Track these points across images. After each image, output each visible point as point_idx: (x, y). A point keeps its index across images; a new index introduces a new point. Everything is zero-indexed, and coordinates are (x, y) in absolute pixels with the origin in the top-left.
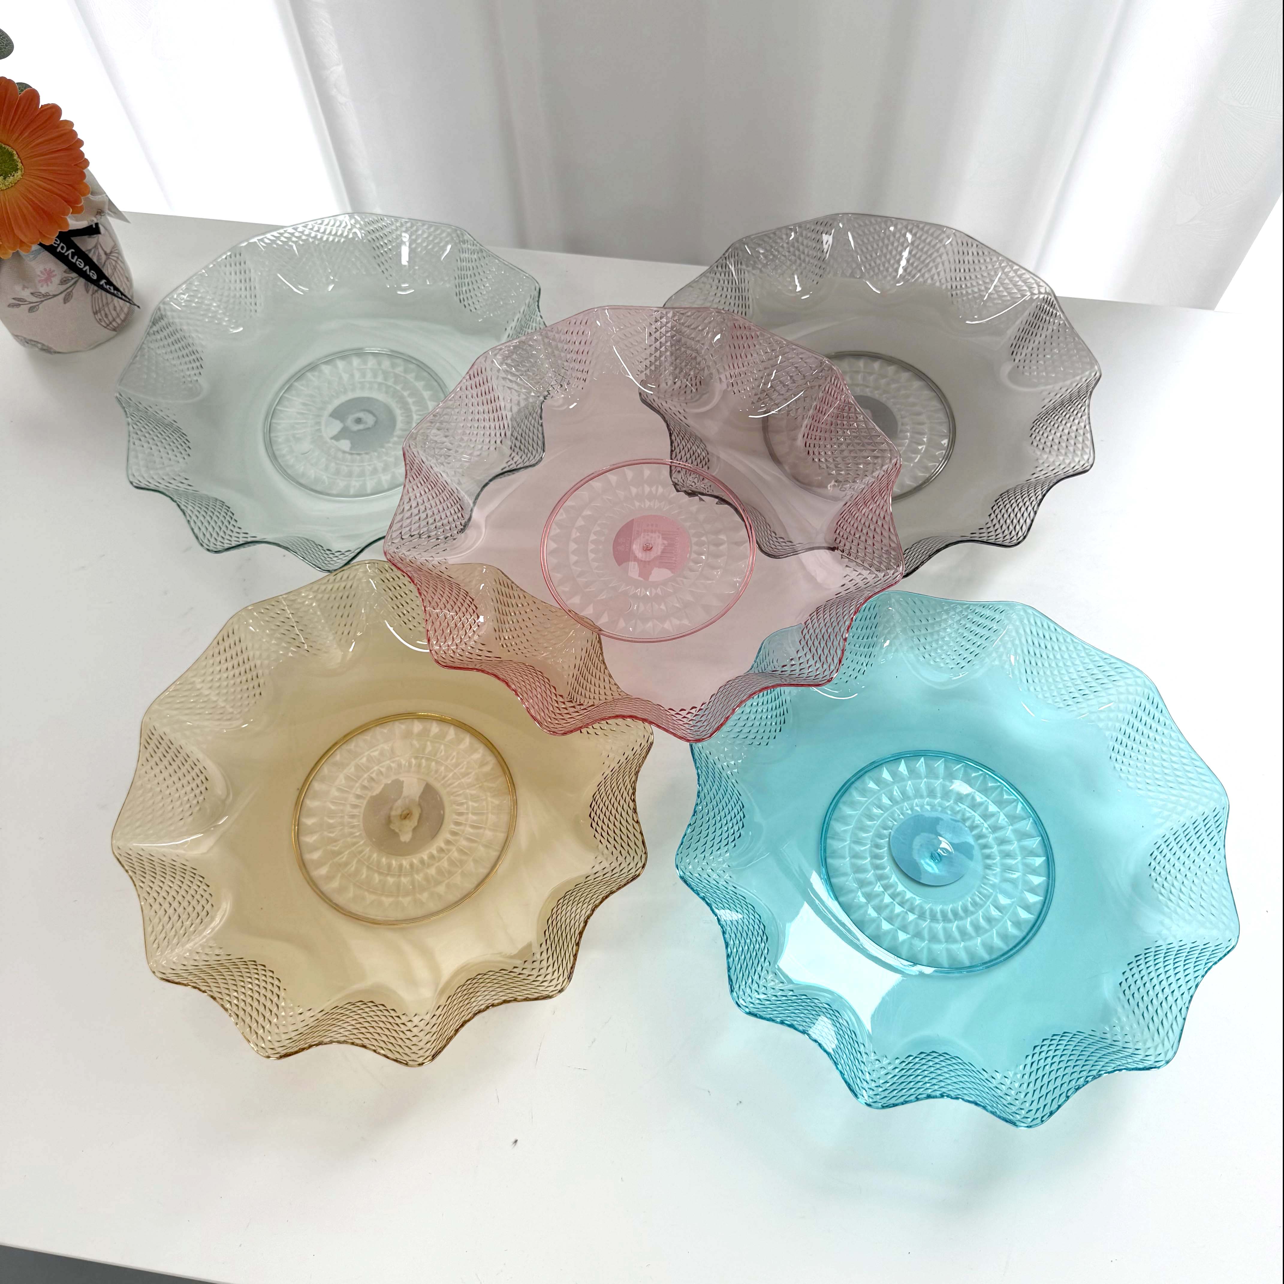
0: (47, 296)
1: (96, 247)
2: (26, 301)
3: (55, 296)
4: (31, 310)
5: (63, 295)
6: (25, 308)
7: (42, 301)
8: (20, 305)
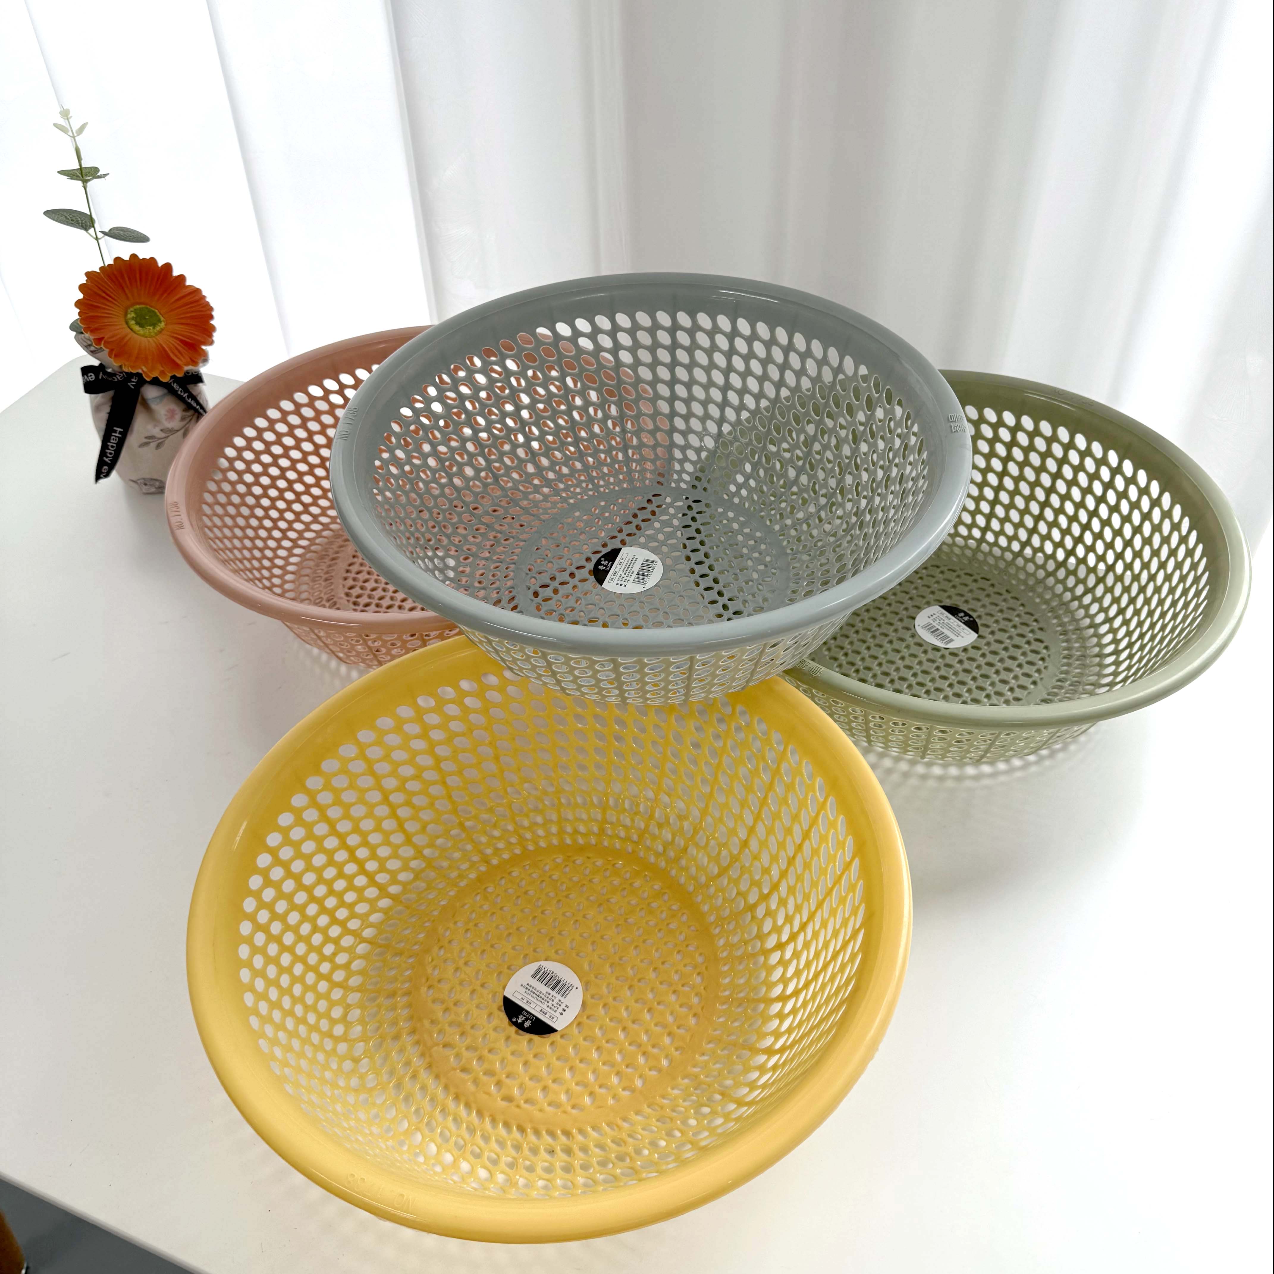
0: (172, 431)
2: (156, 438)
3: (178, 431)
4: (158, 446)
5: (182, 431)
6: (153, 445)
7: (168, 436)
8: (150, 443)
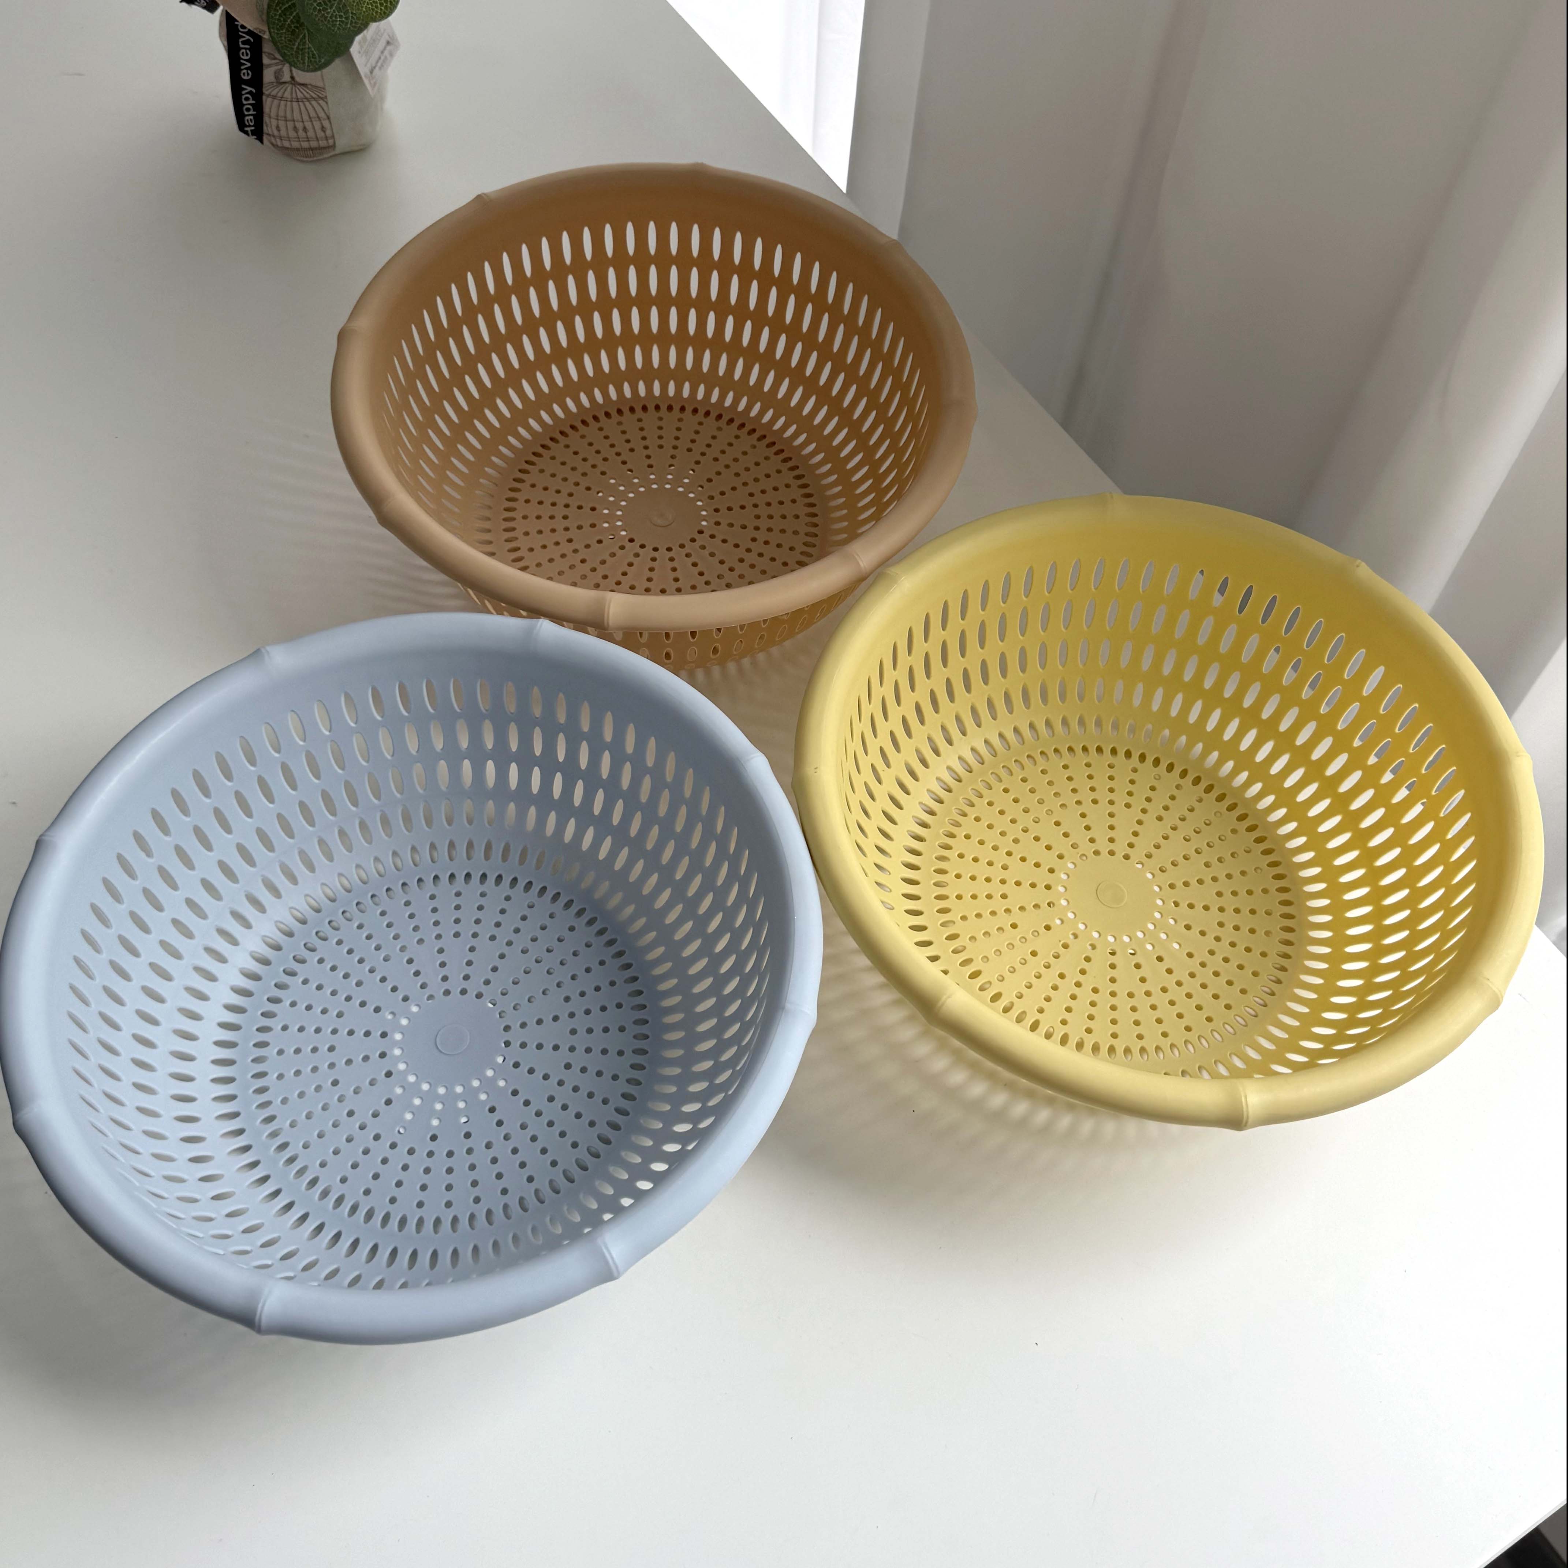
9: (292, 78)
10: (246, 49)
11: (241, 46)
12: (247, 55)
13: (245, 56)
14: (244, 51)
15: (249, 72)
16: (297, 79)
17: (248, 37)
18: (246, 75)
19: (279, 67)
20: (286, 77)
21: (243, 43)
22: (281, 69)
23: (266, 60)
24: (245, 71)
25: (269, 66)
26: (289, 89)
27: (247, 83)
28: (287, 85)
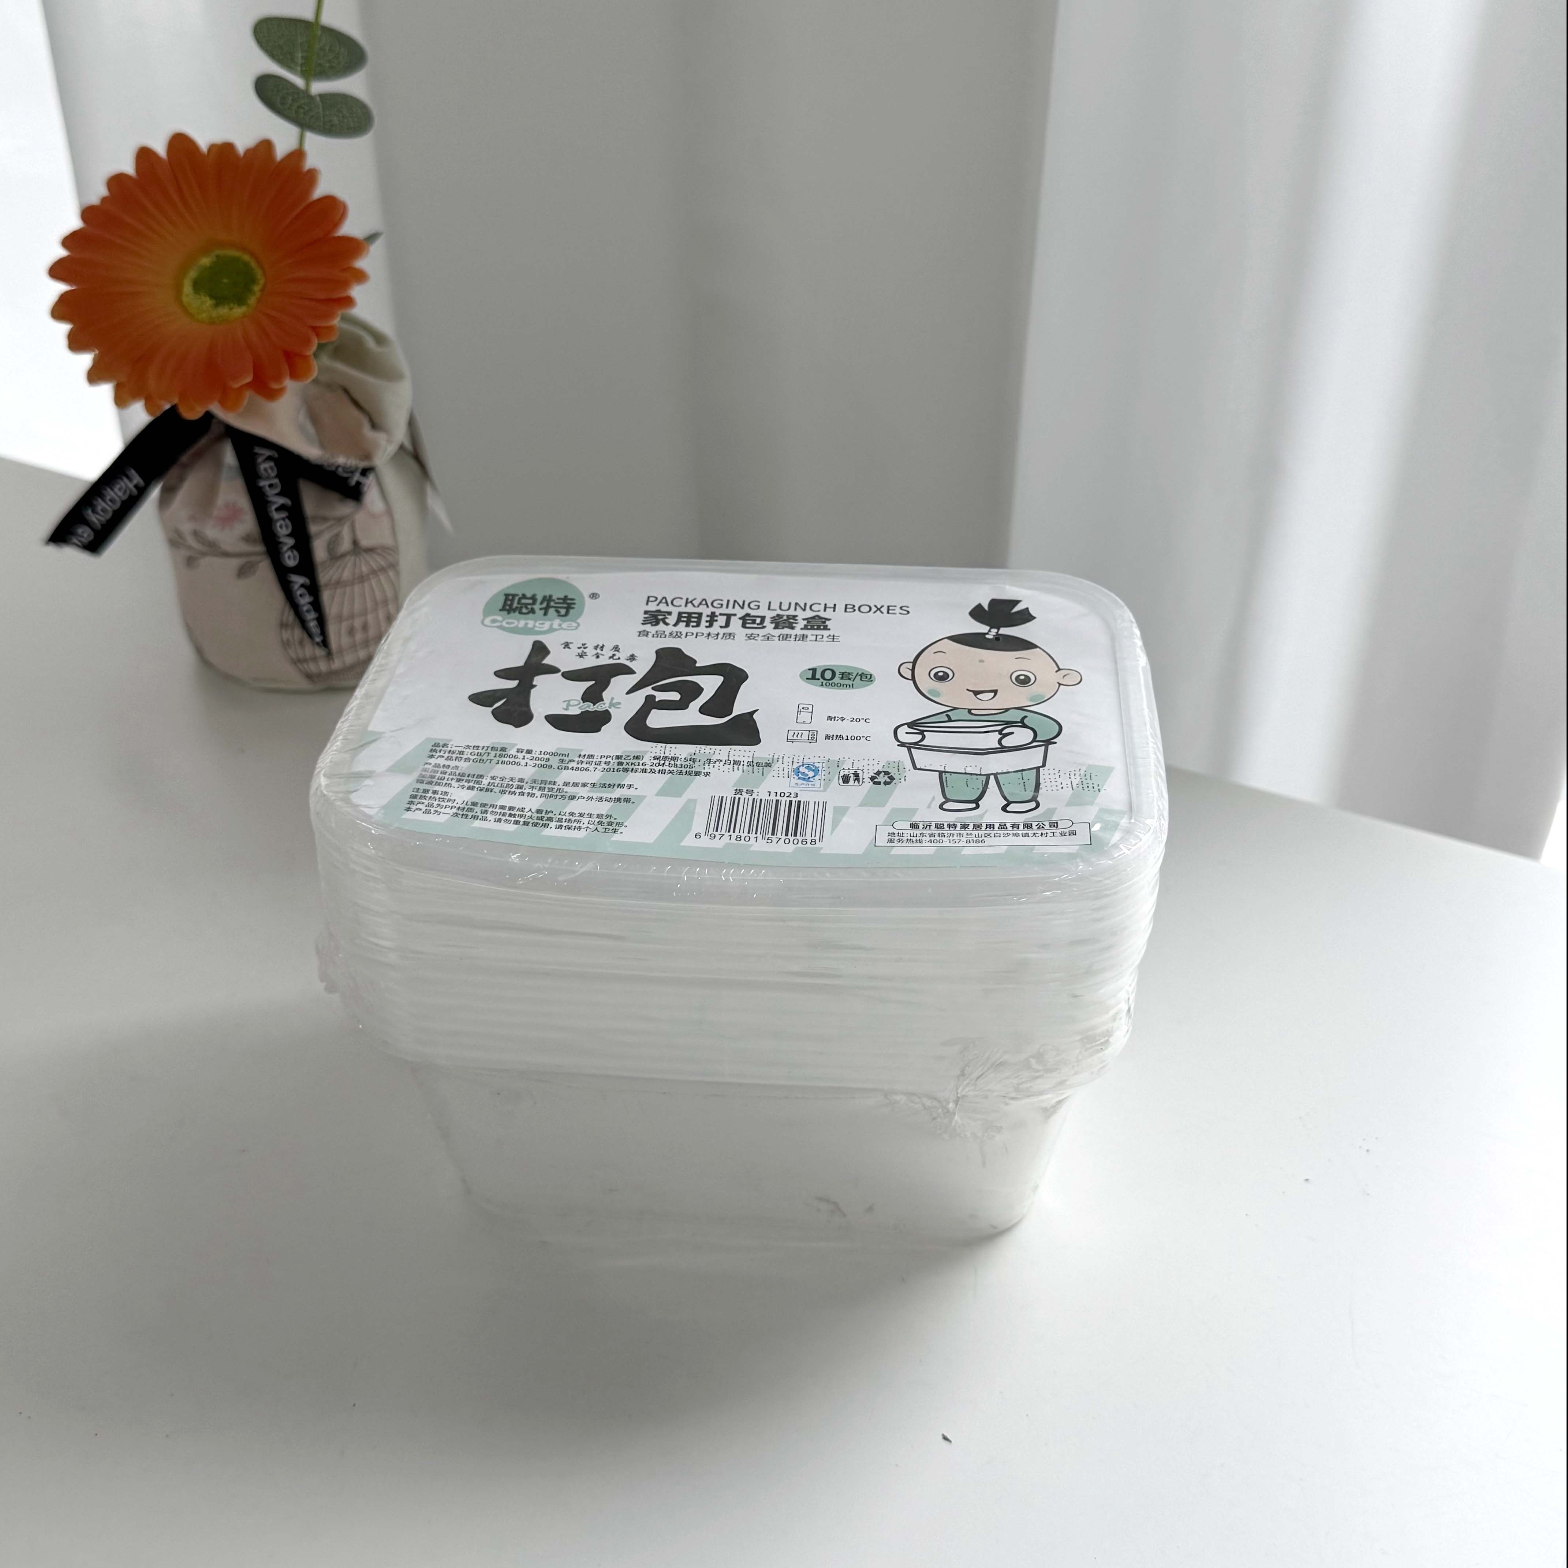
0: (215, 549)
1: (340, 520)
2: (185, 542)
3: (226, 554)
4: (189, 561)
6: (183, 553)
7: (206, 554)
8: (179, 545)
9: (355, 543)
10: (283, 519)
11: (276, 516)
12: (287, 527)
13: (283, 528)
14: (282, 522)
15: (296, 553)
16: (365, 542)
17: (281, 501)
18: (291, 559)
19: (335, 531)
20: (346, 545)
21: (277, 510)
22: (337, 535)
23: (313, 528)
24: (289, 553)
25: (320, 534)
26: (350, 565)
27: (296, 570)
28: (348, 558)
